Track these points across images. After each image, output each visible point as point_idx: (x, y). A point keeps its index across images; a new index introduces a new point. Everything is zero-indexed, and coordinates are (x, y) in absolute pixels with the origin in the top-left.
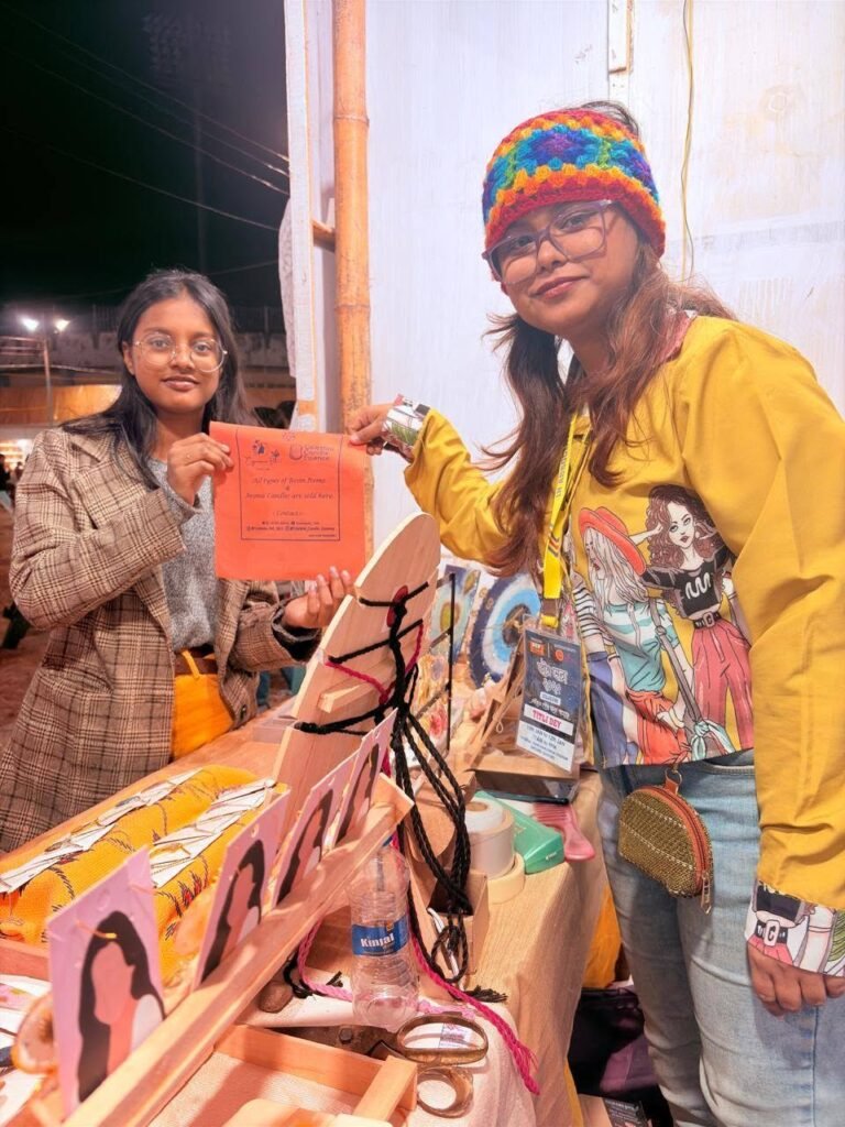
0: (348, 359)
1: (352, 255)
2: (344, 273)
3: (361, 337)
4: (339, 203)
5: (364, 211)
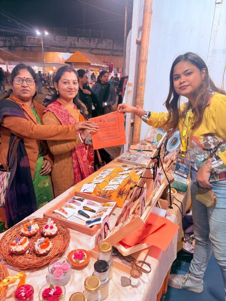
0: (141, 73)
1: (144, 48)
2: (142, 52)
3: (145, 68)
4: (142, 33)
5: (149, 36)
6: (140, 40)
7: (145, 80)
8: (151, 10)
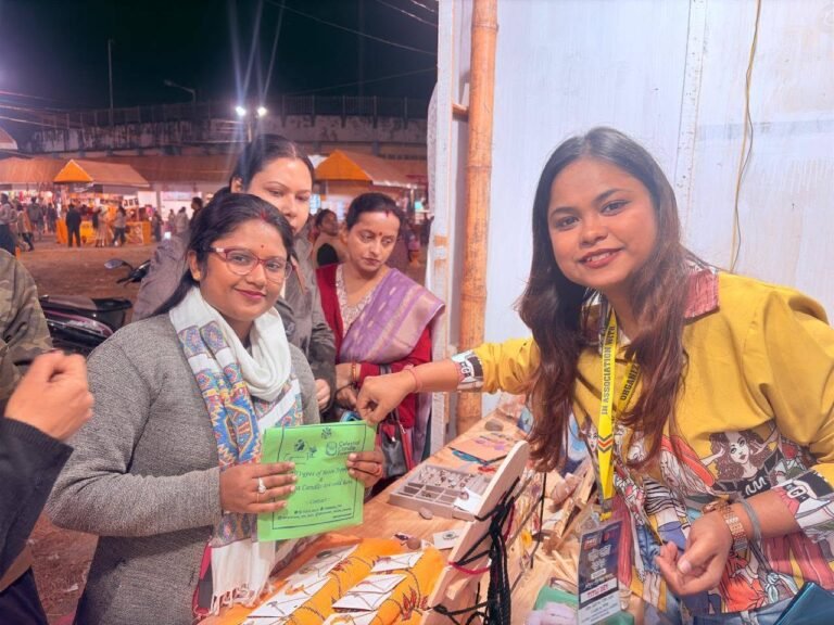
0: (473, 205)
1: (480, 130)
2: (474, 142)
3: (484, 190)
4: (472, 89)
5: (491, 96)
6: (465, 109)
7: (486, 225)
8: (495, 22)
